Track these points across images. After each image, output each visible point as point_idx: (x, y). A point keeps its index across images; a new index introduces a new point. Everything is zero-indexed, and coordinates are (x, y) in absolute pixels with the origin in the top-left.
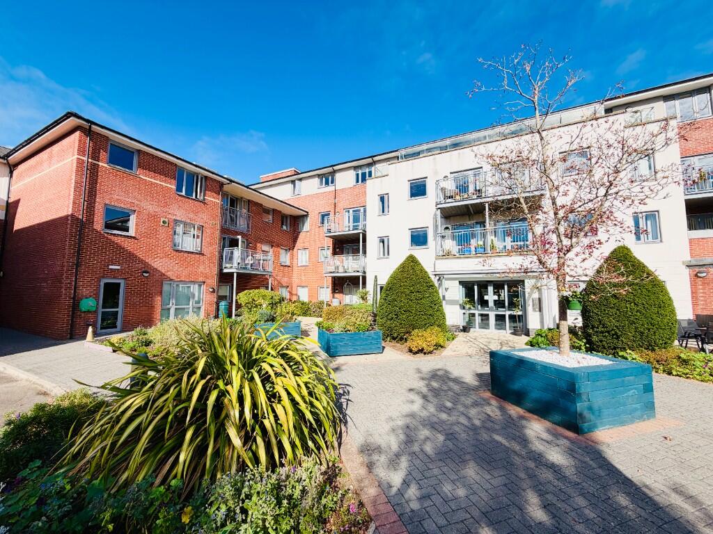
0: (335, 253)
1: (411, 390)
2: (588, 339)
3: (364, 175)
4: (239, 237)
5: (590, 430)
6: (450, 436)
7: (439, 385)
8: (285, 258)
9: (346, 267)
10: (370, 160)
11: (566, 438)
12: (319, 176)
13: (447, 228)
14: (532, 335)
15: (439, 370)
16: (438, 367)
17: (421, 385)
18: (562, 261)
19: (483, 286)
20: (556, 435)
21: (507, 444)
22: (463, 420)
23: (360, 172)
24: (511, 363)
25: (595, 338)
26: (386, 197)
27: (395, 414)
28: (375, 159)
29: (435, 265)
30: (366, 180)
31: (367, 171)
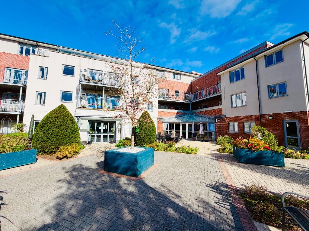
1: (59, 181)
3: (28, 50)
5: (140, 174)
7: (78, 173)
11: (133, 180)
14: (117, 143)
15: (77, 165)
17: (66, 176)
19: (99, 123)
20: (130, 180)
21: (113, 191)
23: (25, 47)
26: (45, 70)
27: (48, 200)
28: (39, 44)
29: (75, 112)
30: (29, 54)
31: (31, 49)
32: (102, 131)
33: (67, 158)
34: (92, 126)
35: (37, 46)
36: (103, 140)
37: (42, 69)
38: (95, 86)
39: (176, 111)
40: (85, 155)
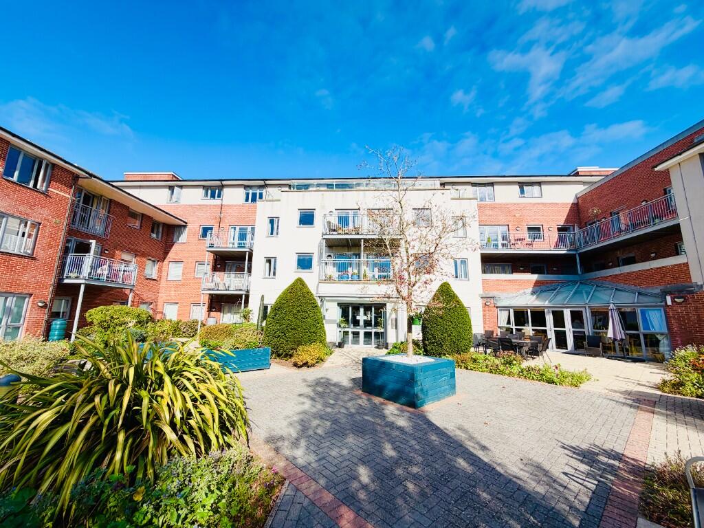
0: (215, 269)
1: (300, 395)
2: (425, 347)
3: (254, 195)
4: (93, 242)
5: (422, 405)
6: (335, 422)
7: (323, 389)
8: (152, 270)
9: (227, 285)
10: (262, 183)
11: (408, 412)
12: (204, 187)
13: (330, 256)
14: (390, 347)
15: (322, 378)
16: (320, 376)
17: (308, 391)
18: (410, 291)
19: (356, 308)
20: (402, 411)
21: (373, 421)
22: (343, 410)
23: (251, 192)
24: (377, 364)
25: (429, 348)
26: (276, 220)
27: (291, 413)
28: (267, 182)
29: (317, 287)
30: (255, 201)
31: (258, 192)
32: (362, 323)
33: (308, 367)
34: (345, 314)
35: (265, 186)
36: (364, 341)
37: (272, 221)
38: (347, 239)
39: (535, 277)
40: (333, 365)
